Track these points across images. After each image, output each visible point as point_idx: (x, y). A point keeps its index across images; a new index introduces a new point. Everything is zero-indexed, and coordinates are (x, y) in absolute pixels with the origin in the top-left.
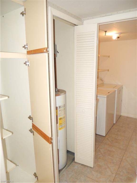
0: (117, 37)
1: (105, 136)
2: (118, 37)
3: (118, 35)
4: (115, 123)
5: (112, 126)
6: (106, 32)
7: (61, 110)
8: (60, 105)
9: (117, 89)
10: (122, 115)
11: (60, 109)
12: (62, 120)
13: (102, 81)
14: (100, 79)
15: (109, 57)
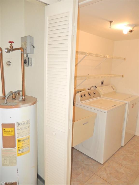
0: (129, 30)
1: (102, 163)
2: (131, 31)
3: (130, 28)
4: (123, 146)
5: (118, 150)
6: (111, 22)
7: (21, 128)
8: (18, 121)
9: (128, 102)
10: (136, 134)
11: (19, 127)
12: (23, 142)
13: (114, 89)
14: (111, 87)
15: (125, 59)
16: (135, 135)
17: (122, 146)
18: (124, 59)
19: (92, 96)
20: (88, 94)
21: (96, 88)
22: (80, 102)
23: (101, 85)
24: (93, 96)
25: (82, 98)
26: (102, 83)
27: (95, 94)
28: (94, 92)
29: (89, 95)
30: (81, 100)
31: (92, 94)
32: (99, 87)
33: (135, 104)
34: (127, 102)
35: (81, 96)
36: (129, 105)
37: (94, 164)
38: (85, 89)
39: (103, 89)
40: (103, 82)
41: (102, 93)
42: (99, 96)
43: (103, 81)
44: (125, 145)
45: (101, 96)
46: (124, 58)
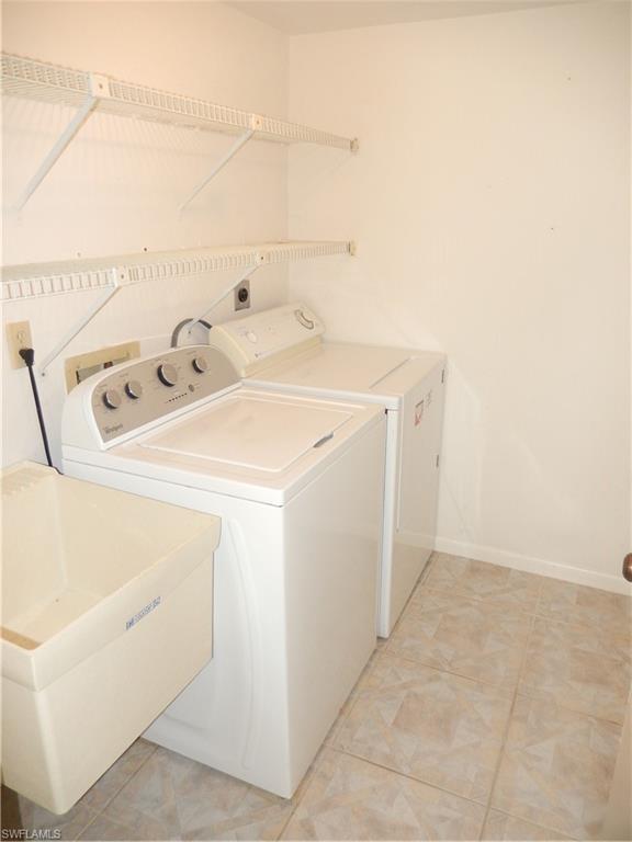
1: (289, 795)
4: (386, 635)
10: (438, 548)
13: (310, 325)
14: (296, 312)
15: (353, 145)
16: (433, 553)
17: (379, 638)
18: (352, 143)
19: (181, 386)
20: (157, 379)
21: (209, 327)
22: (103, 446)
23: (237, 310)
24: (191, 388)
25: (112, 418)
26: (243, 295)
27: (199, 371)
28: (194, 362)
29: (163, 386)
30: (107, 432)
31: (185, 376)
32: (225, 320)
33: (429, 401)
34: (392, 402)
35: (105, 399)
36: (400, 415)
37: (238, 813)
38: (136, 345)
39: (246, 334)
40: (244, 290)
41: (248, 362)
42: (231, 377)
43: (246, 282)
44: (395, 627)
45: (243, 374)
46: (352, 138)
